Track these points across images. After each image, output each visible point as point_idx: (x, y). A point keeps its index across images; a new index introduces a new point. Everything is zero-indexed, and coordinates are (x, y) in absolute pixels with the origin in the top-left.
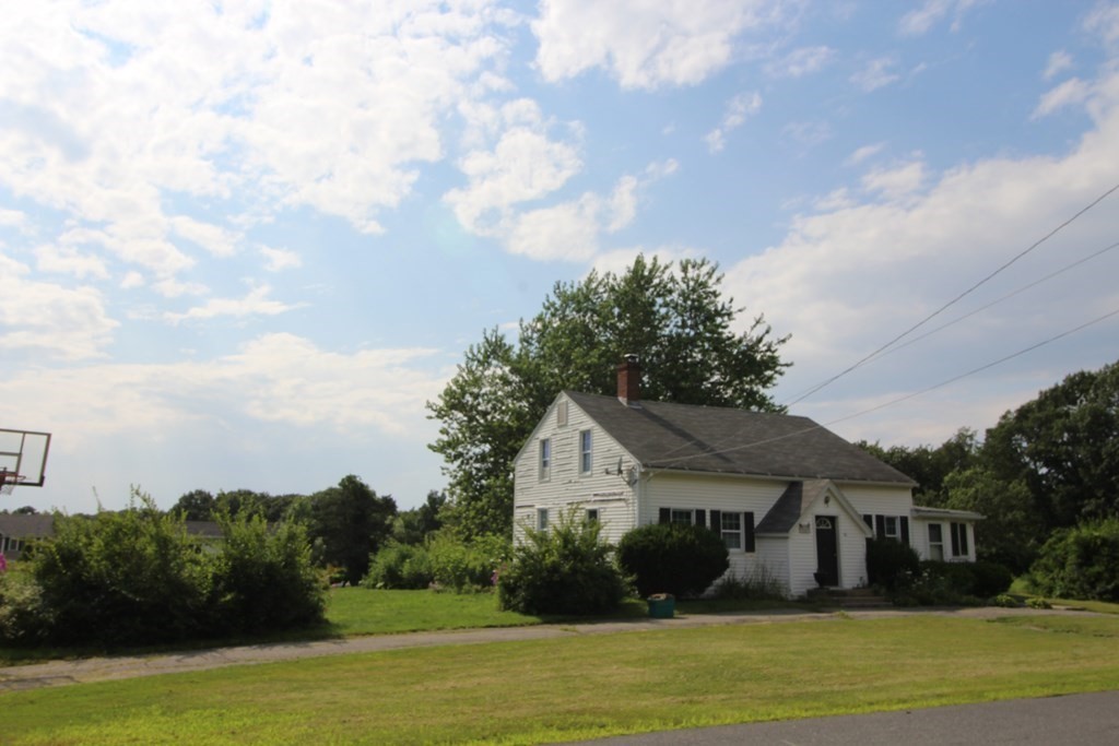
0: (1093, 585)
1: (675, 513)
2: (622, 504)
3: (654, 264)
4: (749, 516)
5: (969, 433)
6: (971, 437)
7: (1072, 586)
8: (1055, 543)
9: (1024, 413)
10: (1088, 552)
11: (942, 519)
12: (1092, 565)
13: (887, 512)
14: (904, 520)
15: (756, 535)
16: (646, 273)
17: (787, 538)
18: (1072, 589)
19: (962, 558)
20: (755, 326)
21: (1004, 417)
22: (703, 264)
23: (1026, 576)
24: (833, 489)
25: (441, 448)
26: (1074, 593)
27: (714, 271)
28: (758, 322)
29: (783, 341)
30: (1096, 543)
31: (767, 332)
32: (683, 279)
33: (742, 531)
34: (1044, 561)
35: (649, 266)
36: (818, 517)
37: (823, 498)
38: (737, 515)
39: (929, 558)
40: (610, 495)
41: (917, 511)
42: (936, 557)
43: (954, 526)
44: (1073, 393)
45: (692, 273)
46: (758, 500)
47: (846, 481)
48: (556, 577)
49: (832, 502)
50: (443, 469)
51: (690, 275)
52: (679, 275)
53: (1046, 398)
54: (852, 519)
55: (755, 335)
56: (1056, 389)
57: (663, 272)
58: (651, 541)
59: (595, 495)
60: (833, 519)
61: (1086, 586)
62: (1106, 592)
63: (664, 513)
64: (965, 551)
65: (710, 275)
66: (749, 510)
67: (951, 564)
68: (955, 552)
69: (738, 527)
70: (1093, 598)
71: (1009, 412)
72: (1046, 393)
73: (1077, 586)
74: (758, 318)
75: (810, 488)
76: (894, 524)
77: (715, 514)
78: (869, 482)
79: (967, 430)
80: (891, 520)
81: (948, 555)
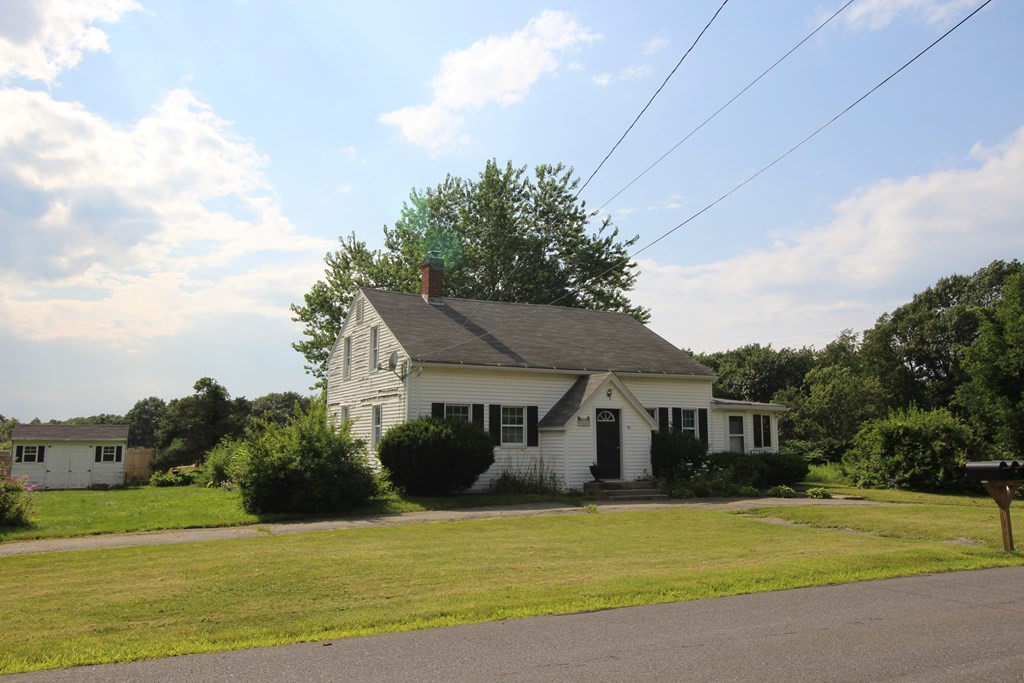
0: (893, 475)
1: (450, 408)
2: (396, 400)
3: (509, 169)
4: (533, 411)
5: (851, 335)
6: (853, 338)
7: (874, 475)
8: (866, 433)
9: (899, 315)
10: (891, 442)
11: (744, 411)
12: (893, 455)
13: (685, 404)
14: (703, 413)
15: (539, 429)
16: (501, 178)
17: (564, 431)
18: (875, 478)
19: (764, 449)
20: (603, 228)
21: (881, 319)
22: (559, 169)
23: (837, 465)
24: (616, 382)
25: (304, 348)
26: (876, 482)
27: (569, 175)
28: (605, 225)
29: (631, 242)
30: (898, 433)
31: (615, 234)
32: (540, 183)
33: (525, 426)
34: (854, 451)
35: (504, 172)
36: (598, 411)
37: (605, 391)
38: (520, 410)
39: (728, 449)
40: (389, 391)
41: (717, 403)
42: (737, 449)
43: (756, 418)
44: (946, 294)
45: (547, 179)
46: (543, 394)
47: (641, 374)
48: (282, 475)
49: (615, 394)
50: (306, 368)
51: (546, 180)
52: (534, 181)
53: (921, 301)
54: (637, 411)
55: (603, 237)
56: (929, 292)
57: (517, 177)
58: (408, 436)
59: (380, 391)
60: (616, 412)
61: (887, 476)
62: (904, 481)
63: (437, 408)
64: (768, 443)
65: (566, 179)
66: (532, 404)
67: (752, 456)
68: (757, 443)
69: (520, 421)
70: (893, 487)
71: (886, 315)
72: (920, 296)
73: (878, 475)
74: (605, 220)
75: (595, 381)
76: (693, 416)
77: (494, 409)
78: (665, 375)
79: (850, 332)
80: (690, 413)
81: (749, 446)
